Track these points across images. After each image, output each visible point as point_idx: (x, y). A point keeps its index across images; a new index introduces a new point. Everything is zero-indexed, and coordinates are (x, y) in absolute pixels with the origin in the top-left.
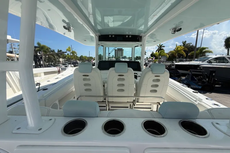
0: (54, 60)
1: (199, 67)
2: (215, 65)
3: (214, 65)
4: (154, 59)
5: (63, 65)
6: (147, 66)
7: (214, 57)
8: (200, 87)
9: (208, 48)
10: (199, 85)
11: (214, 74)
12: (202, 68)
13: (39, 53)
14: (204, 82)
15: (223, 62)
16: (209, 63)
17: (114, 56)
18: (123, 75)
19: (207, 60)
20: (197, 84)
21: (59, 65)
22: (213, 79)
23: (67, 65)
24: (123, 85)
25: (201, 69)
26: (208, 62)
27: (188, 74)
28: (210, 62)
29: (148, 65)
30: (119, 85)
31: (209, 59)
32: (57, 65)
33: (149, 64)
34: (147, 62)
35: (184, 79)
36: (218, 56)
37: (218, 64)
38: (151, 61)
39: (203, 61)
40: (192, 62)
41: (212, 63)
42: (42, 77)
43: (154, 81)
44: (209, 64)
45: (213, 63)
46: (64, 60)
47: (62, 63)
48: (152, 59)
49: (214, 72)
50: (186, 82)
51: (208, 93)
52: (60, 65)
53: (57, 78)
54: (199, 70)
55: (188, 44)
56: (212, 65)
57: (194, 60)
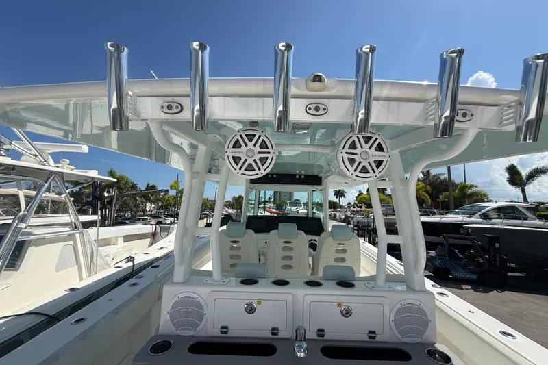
0: (135, 207)
1: (463, 228)
2: (499, 224)
3: (495, 224)
4: (364, 208)
5: (154, 218)
6: (349, 223)
7: (493, 205)
8: (474, 277)
9: (476, 186)
10: (471, 272)
11: (497, 245)
12: (470, 231)
13: (108, 192)
14: (479, 265)
15: (516, 218)
16: (485, 219)
17: (273, 199)
18: (290, 242)
19: (479, 213)
20: (464, 268)
21: (144, 219)
22: (498, 257)
23: (161, 218)
24: (291, 258)
25: (469, 234)
26: (481, 218)
27: (442, 245)
28: (486, 217)
29: (352, 222)
30: (284, 258)
31: (483, 211)
32: (139, 220)
33: (353, 218)
34: (349, 215)
35: (433, 255)
36: (501, 204)
37: (505, 221)
38: (357, 211)
39: (471, 215)
40: (448, 216)
41: (491, 219)
42: (118, 246)
43: (337, 251)
44: (485, 221)
45: (493, 220)
46: (154, 207)
47: (150, 213)
48: (361, 207)
49: (497, 240)
50: (439, 264)
51: (495, 291)
52: (147, 218)
53: (161, 248)
54: (462, 234)
55: (435, 176)
56: (492, 224)
57: (451, 213)
